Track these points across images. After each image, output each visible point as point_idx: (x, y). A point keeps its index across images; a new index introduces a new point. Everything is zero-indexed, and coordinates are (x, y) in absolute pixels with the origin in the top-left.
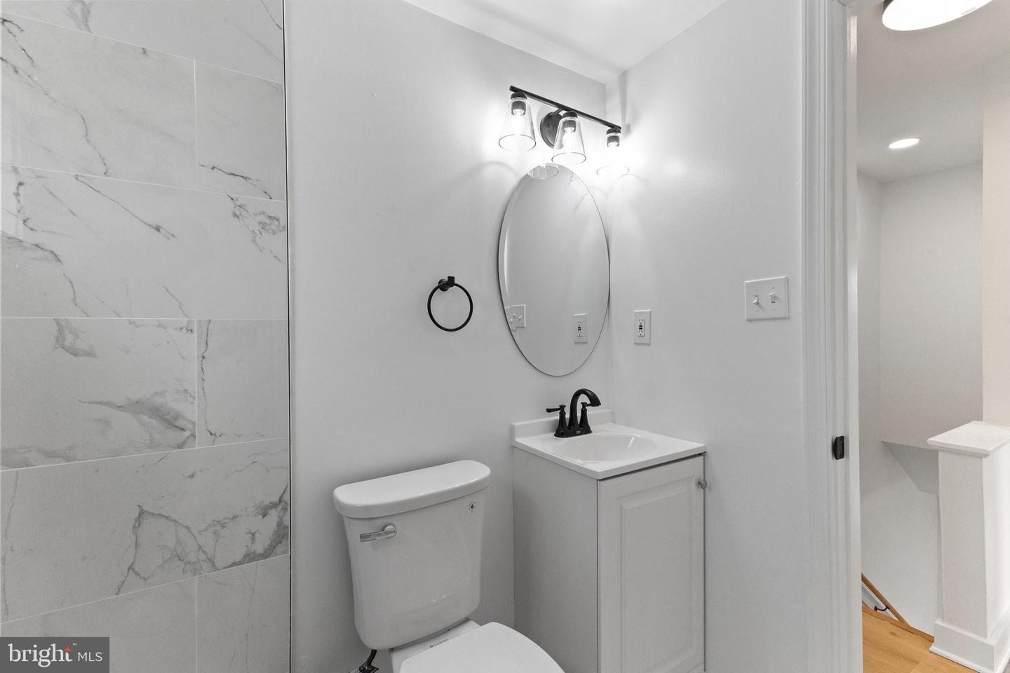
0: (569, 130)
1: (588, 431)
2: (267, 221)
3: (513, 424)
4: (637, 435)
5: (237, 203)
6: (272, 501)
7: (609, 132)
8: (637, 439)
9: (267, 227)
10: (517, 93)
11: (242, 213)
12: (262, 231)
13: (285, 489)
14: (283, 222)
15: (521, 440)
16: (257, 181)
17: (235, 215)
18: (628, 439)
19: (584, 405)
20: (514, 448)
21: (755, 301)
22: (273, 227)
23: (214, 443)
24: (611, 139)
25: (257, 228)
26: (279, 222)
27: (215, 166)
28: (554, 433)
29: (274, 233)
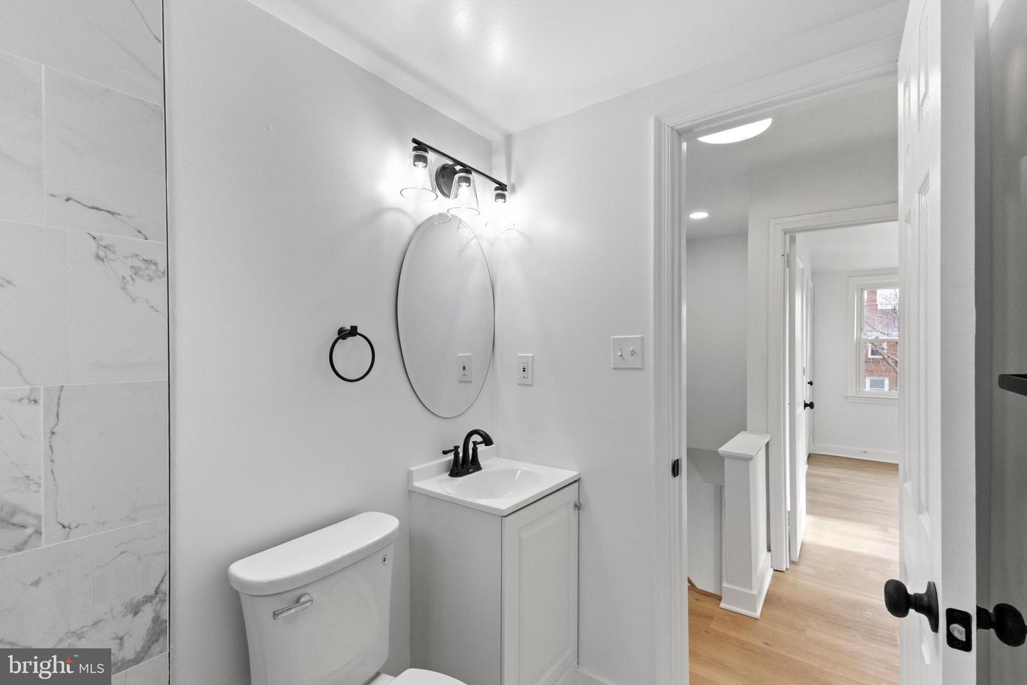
0: (464, 185)
1: (478, 468)
2: (142, 265)
3: (411, 469)
4: (524, 468)
5: (101, 243)
6: (146, 594)
7: (497, 189)
8: (523, 471)
9: (141, 273)
10: (420, 147)
11: (108, 255)
12: (134, 276)
13: (163, 578)
14: (162, 267)
15: (419, 484)
16: (129, 217)
17: (98, 257)
18: (515, 472)
19: (475, 443)
20: (411, 493)
21: (620, 354)
22: (149, 272)
23: (67, 537)
24: (499, 196)
25: (128, 273)
26: (157, 267)
27: (71, 196)
28: (449, 473)
29: (151, 279)
